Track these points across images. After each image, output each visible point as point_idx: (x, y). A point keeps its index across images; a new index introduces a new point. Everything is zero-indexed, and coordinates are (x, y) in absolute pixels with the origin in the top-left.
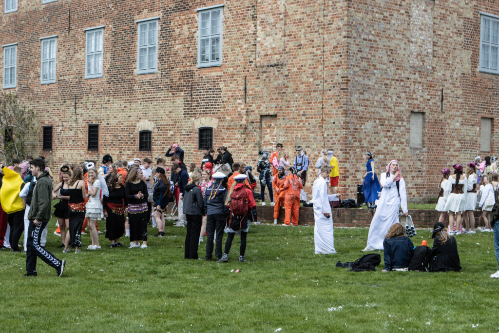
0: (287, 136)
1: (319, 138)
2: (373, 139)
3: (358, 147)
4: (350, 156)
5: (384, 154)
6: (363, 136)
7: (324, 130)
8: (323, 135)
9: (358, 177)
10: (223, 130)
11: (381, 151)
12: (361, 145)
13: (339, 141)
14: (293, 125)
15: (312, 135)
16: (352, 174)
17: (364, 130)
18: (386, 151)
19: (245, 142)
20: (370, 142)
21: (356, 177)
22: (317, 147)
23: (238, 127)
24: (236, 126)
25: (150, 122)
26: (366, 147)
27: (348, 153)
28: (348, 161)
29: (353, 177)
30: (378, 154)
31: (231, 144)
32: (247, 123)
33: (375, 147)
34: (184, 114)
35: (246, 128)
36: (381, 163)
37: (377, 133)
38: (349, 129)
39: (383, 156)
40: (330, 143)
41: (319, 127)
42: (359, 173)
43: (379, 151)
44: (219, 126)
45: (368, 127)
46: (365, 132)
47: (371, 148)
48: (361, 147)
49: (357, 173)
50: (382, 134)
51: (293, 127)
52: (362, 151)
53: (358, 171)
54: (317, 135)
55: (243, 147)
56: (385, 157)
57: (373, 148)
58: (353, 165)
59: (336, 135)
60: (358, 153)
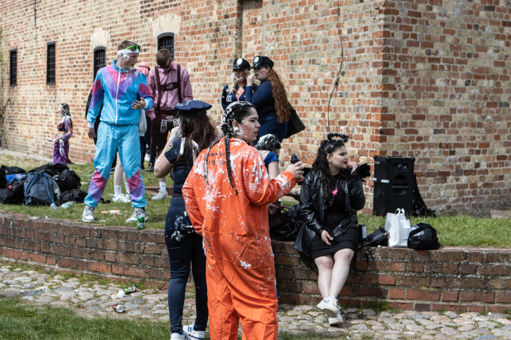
0: (278, 40)
1: (334, 39)
2: (464, 41)
3: (421, 59)
4: (398, 80)
5: (494, 77)
6: (435, 31)
7: (341, 20)
8: (340, 32)
9: (421, 133)
10: (187, 37)
11: (487, 70)
12: (429, 53)
13: (371, 43)
14: (289, 14)
15: (321, 33)
16: (405, 124)
17: (438, 18)
18: (499, 71)
19: (215, 57)
20: (455, 48)
21: (416, 132)
22: (329, 61)
23: (207, 28)
24: (204, 26)
25: (104, 31)
26: (446, 60)
27: (393, 73)
28: (391, 93)
29: (407, 132)
30: (477, 77)
31: (197, 62)
32: (219, 19)
33: (471, 61)
34: (141, 12)
35: (217, 30)
36: (485, 98)
37: (477, 27)
38: (396, 13)
39: (492, 82)
40: (354, 49)
41: (333, 13)
42: (425, 123)
43: (481, 69)
44: (181, 29)
45: (450, 13)
46: (443, 24)
47: (459, 62)
48: (431, 60)
49: (418, 123)
50: (489, 29)
51: (289, 18)
52: (434, 68)
53: (422, 118)
54: (329, 34)
55: (212, 69)
56: (498, 84)
57: (465, 62)
58: (406, 103)
59: (366, 29)
60: (422, 74)
